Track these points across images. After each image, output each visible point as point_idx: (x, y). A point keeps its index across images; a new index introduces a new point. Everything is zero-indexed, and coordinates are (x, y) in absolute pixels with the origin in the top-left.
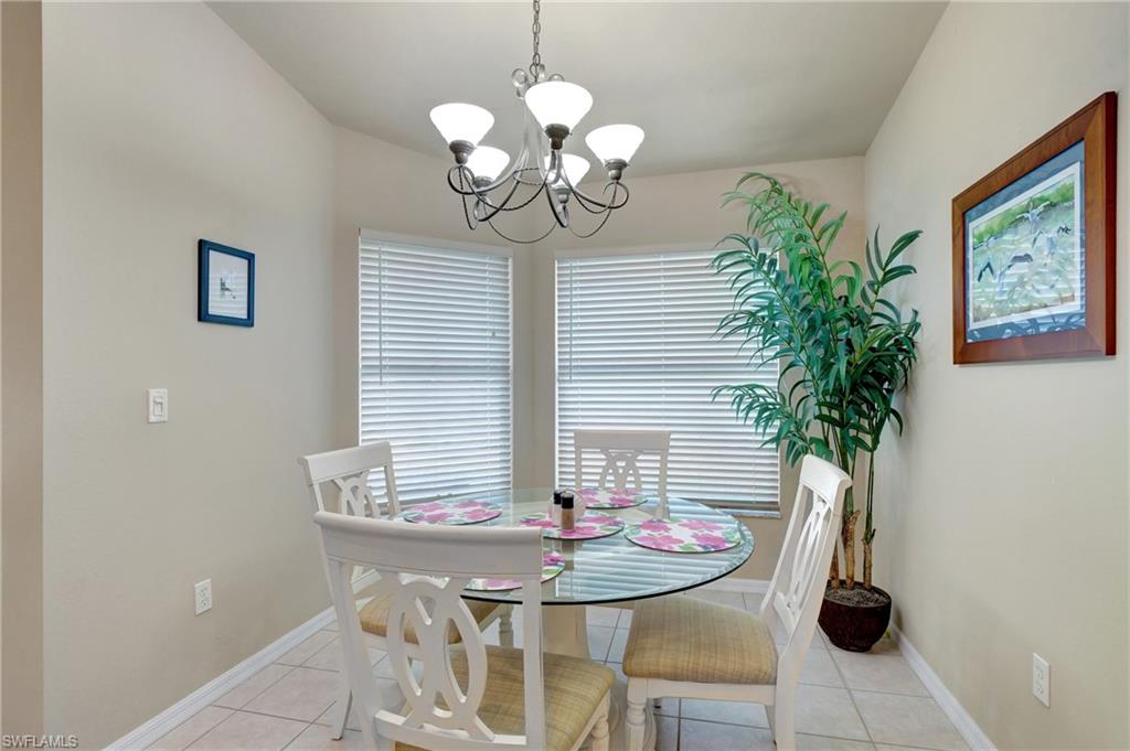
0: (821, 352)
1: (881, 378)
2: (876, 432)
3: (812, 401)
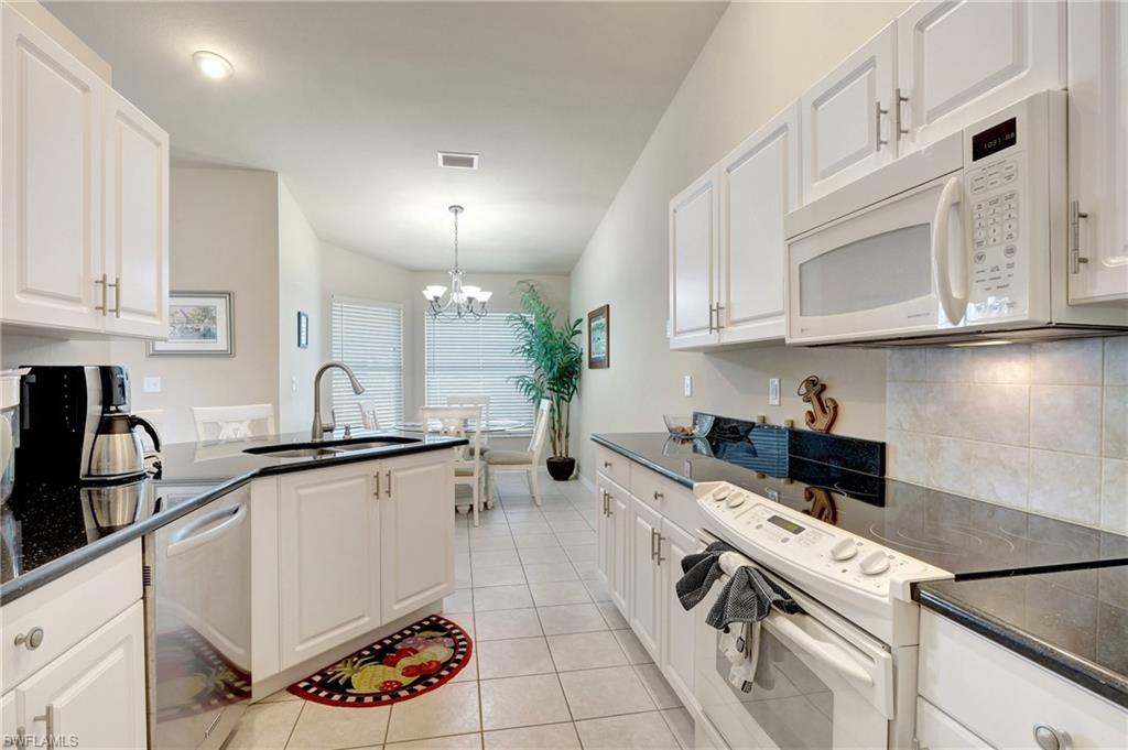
0: (549, 363)
1: (572, 374)
2: (571, 396)
3: (545, 383)
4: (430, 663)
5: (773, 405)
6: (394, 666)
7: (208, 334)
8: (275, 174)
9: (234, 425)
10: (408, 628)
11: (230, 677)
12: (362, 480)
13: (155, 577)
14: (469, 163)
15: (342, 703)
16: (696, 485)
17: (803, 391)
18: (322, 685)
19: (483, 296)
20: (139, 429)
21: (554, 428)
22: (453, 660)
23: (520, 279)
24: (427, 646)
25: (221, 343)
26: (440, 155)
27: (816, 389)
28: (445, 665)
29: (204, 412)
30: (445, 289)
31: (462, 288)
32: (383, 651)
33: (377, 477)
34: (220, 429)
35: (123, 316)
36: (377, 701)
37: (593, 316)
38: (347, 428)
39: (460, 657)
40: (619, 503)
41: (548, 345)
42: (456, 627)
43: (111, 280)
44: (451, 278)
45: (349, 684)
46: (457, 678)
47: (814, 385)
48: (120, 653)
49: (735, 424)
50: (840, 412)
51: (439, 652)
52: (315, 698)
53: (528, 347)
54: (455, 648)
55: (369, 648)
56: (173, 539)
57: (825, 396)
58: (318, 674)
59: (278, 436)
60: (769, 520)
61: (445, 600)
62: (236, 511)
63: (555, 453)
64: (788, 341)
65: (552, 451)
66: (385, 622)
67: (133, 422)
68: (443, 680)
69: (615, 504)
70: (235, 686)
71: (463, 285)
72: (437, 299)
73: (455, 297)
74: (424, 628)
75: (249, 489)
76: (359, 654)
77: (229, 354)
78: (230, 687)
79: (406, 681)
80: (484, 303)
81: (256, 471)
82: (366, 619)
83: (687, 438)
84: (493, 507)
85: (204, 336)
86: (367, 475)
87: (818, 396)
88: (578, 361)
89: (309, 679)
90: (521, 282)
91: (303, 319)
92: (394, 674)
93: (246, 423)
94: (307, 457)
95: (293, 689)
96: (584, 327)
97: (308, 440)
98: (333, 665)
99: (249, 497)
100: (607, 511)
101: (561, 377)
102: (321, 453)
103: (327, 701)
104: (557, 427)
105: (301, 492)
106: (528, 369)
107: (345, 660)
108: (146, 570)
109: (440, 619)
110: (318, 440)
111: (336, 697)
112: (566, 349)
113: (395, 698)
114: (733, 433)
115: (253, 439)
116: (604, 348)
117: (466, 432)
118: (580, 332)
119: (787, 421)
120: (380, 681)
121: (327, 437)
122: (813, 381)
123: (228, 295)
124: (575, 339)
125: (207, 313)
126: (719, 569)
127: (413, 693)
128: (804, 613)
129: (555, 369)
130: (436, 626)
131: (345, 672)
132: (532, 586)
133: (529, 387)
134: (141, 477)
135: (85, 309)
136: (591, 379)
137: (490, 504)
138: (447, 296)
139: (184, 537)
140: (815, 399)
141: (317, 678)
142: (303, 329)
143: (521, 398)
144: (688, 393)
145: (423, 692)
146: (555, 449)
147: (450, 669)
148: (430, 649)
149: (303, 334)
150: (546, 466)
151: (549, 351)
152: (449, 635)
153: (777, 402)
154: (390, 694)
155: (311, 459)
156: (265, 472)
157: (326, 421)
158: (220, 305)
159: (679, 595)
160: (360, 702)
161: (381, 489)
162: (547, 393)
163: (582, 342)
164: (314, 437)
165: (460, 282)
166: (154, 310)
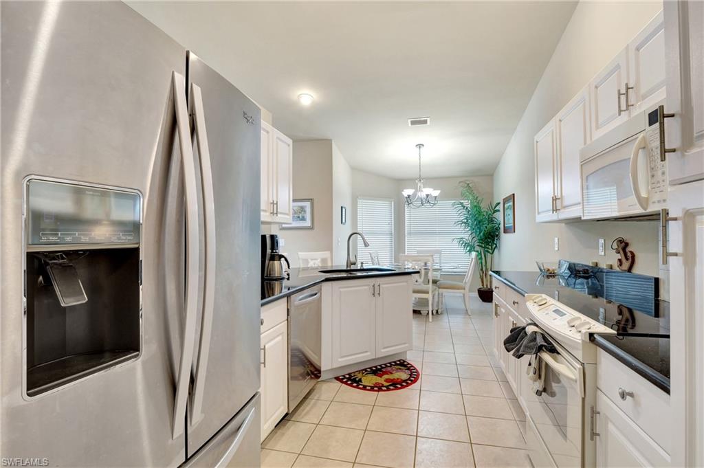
0: (478, 230)
1: (494, 237)
2: (493, 250)
3: (476, 242)
4: (398, 379)
5: (601, 255)
6: (381, 377)
7: (303, 219)
8: (330, 141)
9: (314, 261)
10: (389, 363)
11: (312, 369)
12: (366, 287)
13: (291, 313)
14: (425, 122)
15: (357, 387)
16: (526, 295)
17: (615, 246)
18: (349, 379)
19: (436, 193)
20: (283, 259)
21: (482, 270)
22: (409, 379)
23: (461, 180)
24: (397, 372)
25: (308, 223)
26: (409, 121)
27: (623, 246)
28: (405, 381)
29: (302, 255)
30: (414, 190)
31: (424, 190)
32: (376, 371)
33: (374, 286)
34: (308, 262)
35: (279, 215)
36: (372, 389)
37: (505, 201)
38: (362, 263)
39: (412, 379)
40: (502, 309)
41: (479, 219)
42: (412, 366)
43: (275, 202)
44: (417, 184)
45: (360, 380)
46: (410, 387)
47: (621, 243)
48: (280, 338)
49: (587, 268)
50: (636, 259)
51: (403, 375)
52: (346, 383)
53: (465, 221)
54: (410, 375)
55: (370, 368)
56: (296, 299)
57: (628, 249)
58: (348, 374)
59: (332, 266)
60: (554, 311)
61: (408, 352)
62: (316, 294)
63: (483, 285)
64: (583, 218)
65: (481, 283)
66: (377, 357)
67: (281, 256)
68: (403, 387)
69: (500, 309)
70: (314, 372)
71: (424, 187)
72: (409, 196)
73: (419, 194)
74: (396, 364)
75: (321, 286)
76: (366, 370)
77: (311, 228)
78: (312, 373)
79: (386, 384)
80: (436, 197)
81: (323, 279)
82: (369, 353)
83: (551, 275)
84: (441, 313)
85: (301, 220)
86: (369, 285)
87: (624, 249)
88: (498, 229)
89: (344, 376)
90: (460, 182)
91: (344, 210)
92: (381, 380)
93: (319, 260)
94: (344, 275)
95: (337, 379)
96: (501, 207)
97: (345, 268)
98: (354, 373)
99: (321, 289)
100: (497, 314)
101: (486, 238)
102: (351, 274)
103: (351, 385)
104: (484, 269)
105: (342, 290)
106: (466, 234)
107: (359, 371)
108: (288, 310)
109: (404, 361)
110: (349, 268)
111: (355, 385)
112: (491, 220)
113: (380, 389)
114: (585, 273)
115: (321, 267)
116: (512, 221)
117: (425, 269)
118: (499, 211)
119: (607, 265)
120: (374, 382)
121: (353, 267)
122: (620, 241)
123: (311, 200)
124: (495, 215)
125: (302, 209)
126: (525, 333)
127: (388, 389)
128: (558, 353)
129: (482, 234)
130: (403, 364)
131: (359, 376)
132: (456, 355)
133: (466, 245)
134: (283, 279)
135: (268, 214)
136: (506, 240)
137: (439, 311)
138: (415, 194)
139: (300, 300)
140: (621, 252)
141: (347, 376)
142: (344, 214)
143: (462, 251)
144: (557, 249)
145: (393, 390)
146: (483, 282)
147: (407, 383)
148: (398, 373)
149: (344, 217)
150: (477, 293)
151: (478, 222)
152: (409, 369)
153: (603, 253)
154: (378, 388)
155: (345, 275)
156: (327, 280)
157: (352, 259)
158: (308, 204)
159: (505, 344)
160: (364, 388)
161: (376, 293)
162: (478, 248)
163: (499, 217)
164: (347, 267)
165: (422, 185)
166: (287, 212)
